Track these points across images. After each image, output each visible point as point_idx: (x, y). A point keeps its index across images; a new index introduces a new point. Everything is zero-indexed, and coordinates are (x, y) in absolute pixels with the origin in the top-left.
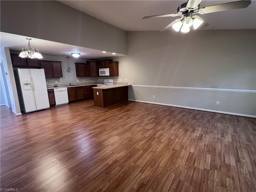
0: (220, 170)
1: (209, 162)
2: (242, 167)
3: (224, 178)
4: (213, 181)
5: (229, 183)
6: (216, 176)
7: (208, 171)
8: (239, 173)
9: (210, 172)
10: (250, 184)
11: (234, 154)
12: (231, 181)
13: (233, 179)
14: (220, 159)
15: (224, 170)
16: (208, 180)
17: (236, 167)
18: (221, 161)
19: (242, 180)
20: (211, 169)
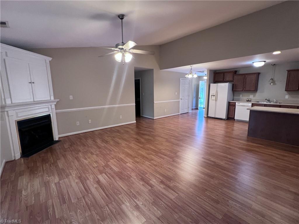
0: (103, 167)
1: (112, 167)
2: (94, 179)
3: (98, 165)
4: (101, 160)
5: (94, 164)
6: (102, 163)
7: (107, 162)
8: (93, 173)
9: (106, 162)
10: (86, 171)
11: (106, 188)
12: (94, 166)
13: (94, 167)
14: (109, 174)
15: (101, 168)
16: (103, 159)
17: (97, 175)
18: (107, 172)
19: (90, 171)
20: (107, 164)
